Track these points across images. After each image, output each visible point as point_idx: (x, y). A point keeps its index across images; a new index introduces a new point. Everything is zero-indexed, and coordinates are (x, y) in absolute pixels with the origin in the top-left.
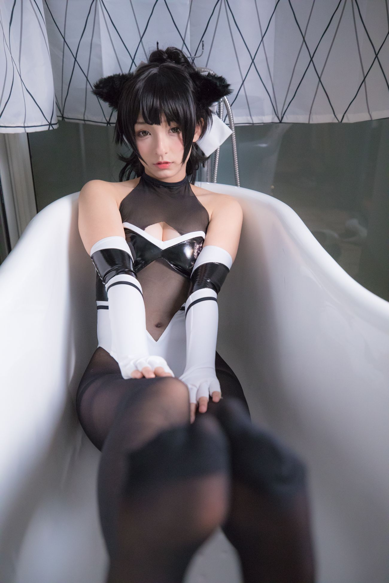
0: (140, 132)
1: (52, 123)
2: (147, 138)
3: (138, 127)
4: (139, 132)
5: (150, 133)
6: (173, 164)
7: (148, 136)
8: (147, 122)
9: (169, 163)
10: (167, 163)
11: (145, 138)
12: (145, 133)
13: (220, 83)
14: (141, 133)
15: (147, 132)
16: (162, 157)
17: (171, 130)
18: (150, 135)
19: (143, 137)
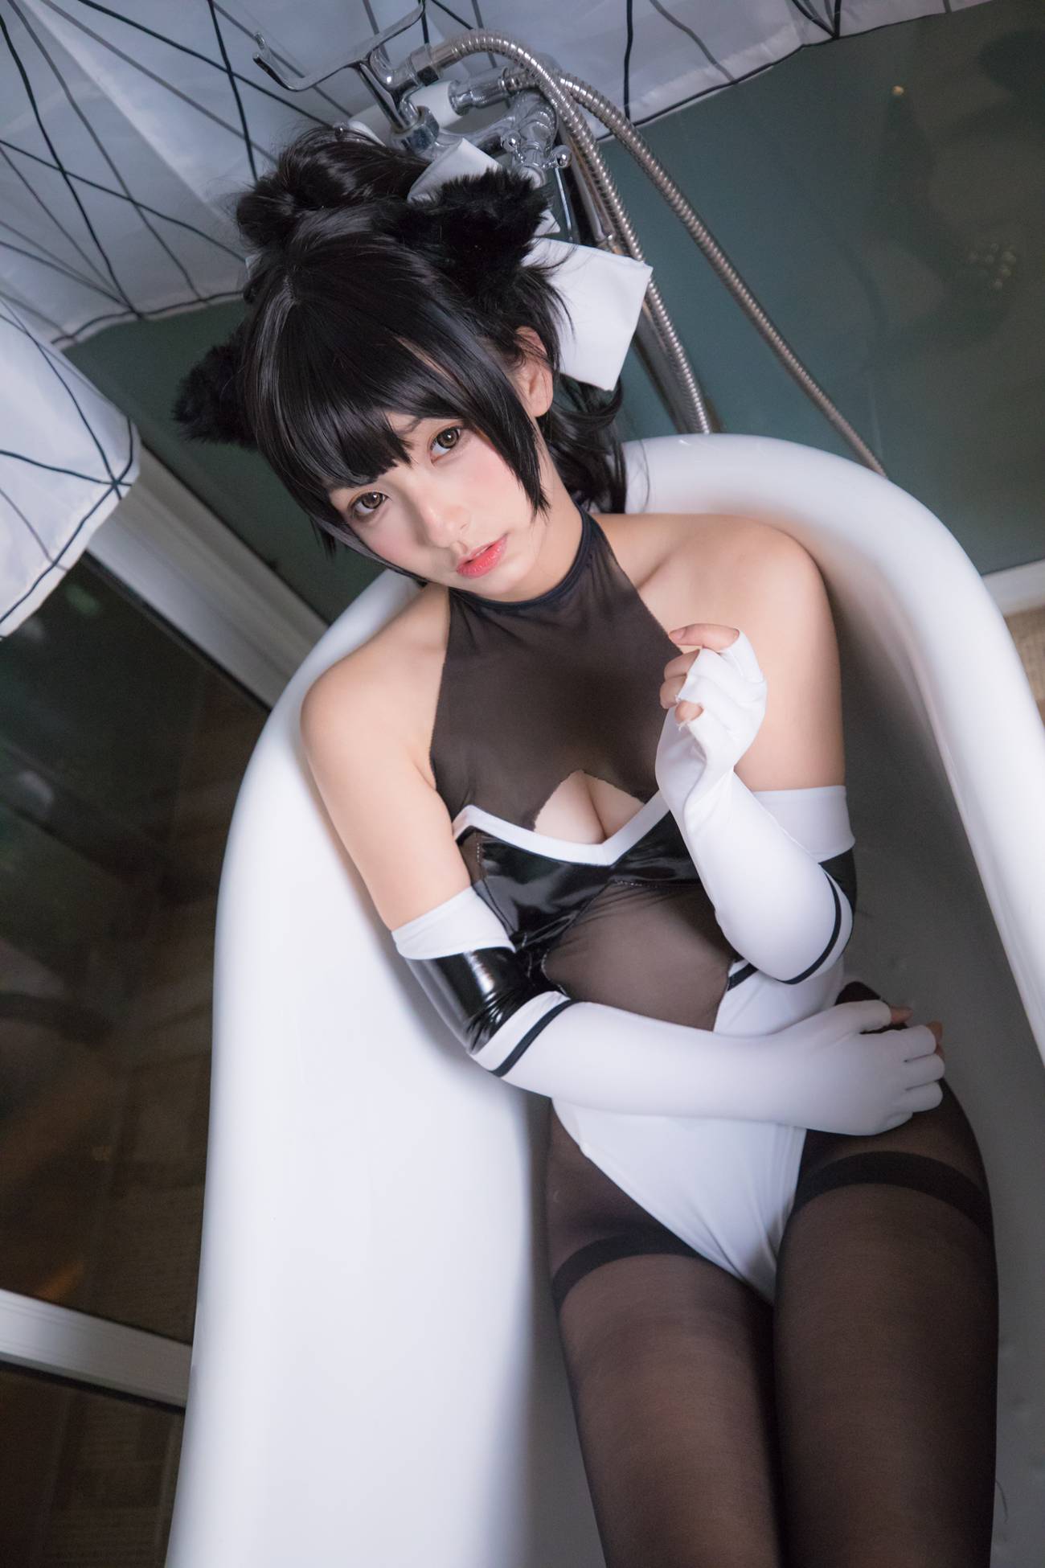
0: (354, 504)
1: (117, 474)
2: (387, 512)
3: (342, 498)
4: (353, 508)
5: (386, 494)
6: (509, 539)
7: (386, 504)
9: (498, 543)
10: (489, 549)
11: (378, 517)
12: (371, 501)
14: (360, 506)
15: (375, 496)
16: (459, 542)
17: (437, 446)
18: (388, 500)
19: (372, 515)
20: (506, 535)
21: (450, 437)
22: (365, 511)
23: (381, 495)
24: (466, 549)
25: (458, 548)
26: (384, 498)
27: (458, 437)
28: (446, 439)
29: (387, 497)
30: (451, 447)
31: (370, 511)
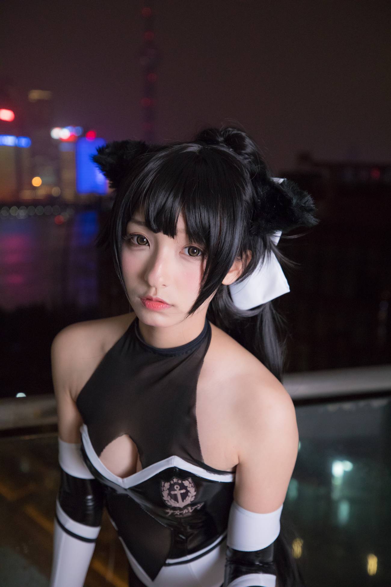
2: (143, 250)
4: (133, 235)
5: (150, 243)
6: (172, 308)
7: (146, 247)
8: (148, 225)
9: (167, 304)
10: (162, 302)
11: (138, 248)
12: (142, 240)
13: (298, 201)
14: (136, 238)
15: (145, 240)
16: (156, 289)
17: (187, 250)
18: (148, 247)
19: (137, 246)
20: (173, 306)
21: (195, 251)
22: (135, 241)
23: (147, 242)
24: (156, 293)
25: (153, 291)
26: (147, 245)
27: (197, 255)
28: (192, 251)
29: (149, 245)
30: (190, 255)
31: (137, 243)
